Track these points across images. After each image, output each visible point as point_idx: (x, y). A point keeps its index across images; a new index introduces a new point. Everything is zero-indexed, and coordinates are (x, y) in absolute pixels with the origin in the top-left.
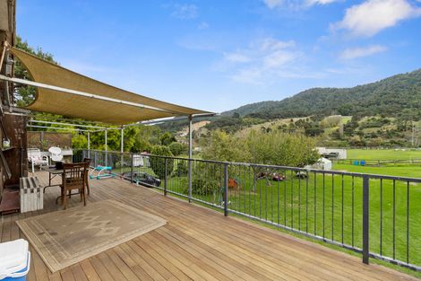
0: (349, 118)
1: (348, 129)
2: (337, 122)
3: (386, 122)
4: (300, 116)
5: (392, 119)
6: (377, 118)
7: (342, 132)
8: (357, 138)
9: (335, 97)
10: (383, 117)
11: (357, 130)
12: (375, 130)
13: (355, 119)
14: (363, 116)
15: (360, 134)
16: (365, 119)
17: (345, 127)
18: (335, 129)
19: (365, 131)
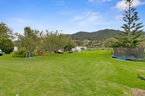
0: (90, 41)
1: (90, 44)
2: (87, 42)
3: (98, 42)
4: (77, 39)
5: (100, 41)
6: (97, 41)
7: (88, 44)
8: (92, 46)
9: (87, 35)
10: (98, 41)
11: (92, 44)
12: (96, 44)
13: (91, 41)
14: (93, 40)
15: (92, 45)
16: (94, 41)
17: (89, 43)
18: (86, 44)
19: (94, 44)
